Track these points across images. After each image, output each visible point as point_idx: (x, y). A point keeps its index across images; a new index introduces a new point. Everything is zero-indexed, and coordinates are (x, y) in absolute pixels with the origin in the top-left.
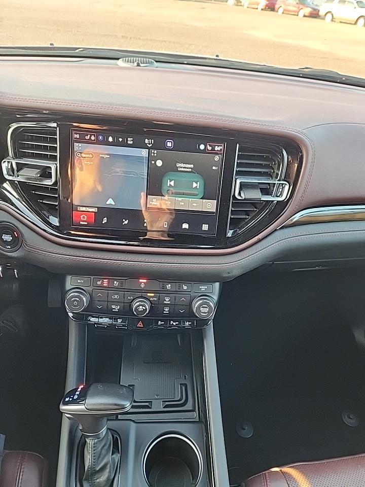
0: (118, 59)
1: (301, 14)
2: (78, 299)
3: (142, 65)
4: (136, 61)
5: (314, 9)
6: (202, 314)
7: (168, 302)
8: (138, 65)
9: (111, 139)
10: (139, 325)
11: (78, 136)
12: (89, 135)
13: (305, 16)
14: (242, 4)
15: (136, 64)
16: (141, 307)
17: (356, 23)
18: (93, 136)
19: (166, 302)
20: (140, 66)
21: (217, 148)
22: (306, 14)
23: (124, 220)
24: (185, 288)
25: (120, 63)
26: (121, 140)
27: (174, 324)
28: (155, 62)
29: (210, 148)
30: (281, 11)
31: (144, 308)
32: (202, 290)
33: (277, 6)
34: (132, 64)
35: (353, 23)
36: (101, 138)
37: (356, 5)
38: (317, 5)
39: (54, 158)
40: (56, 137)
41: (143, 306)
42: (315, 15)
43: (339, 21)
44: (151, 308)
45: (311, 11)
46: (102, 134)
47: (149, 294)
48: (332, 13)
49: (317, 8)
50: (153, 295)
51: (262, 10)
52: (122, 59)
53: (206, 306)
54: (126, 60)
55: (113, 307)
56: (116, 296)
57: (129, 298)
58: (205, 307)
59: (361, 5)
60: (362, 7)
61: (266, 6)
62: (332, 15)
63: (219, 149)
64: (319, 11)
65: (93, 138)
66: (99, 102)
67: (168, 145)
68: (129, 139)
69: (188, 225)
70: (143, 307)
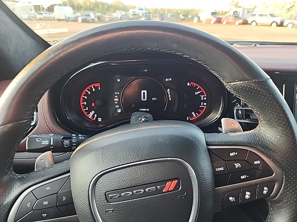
1: (237, 23)
5: (244, 20)
13: (239, 24)
14: (202, 21)
30: (225, 23)
33: (222, 21)
35: (270, 25)
37: (269, 16)
38: (245, 18)
42: (245, 23)
43: (260, 25)
45: (243, 22)
48: (256, 21)
51: (214, 23)
59: (272, 16)
60: (273, 17)
61: (216, 21)
64: (247, 21)
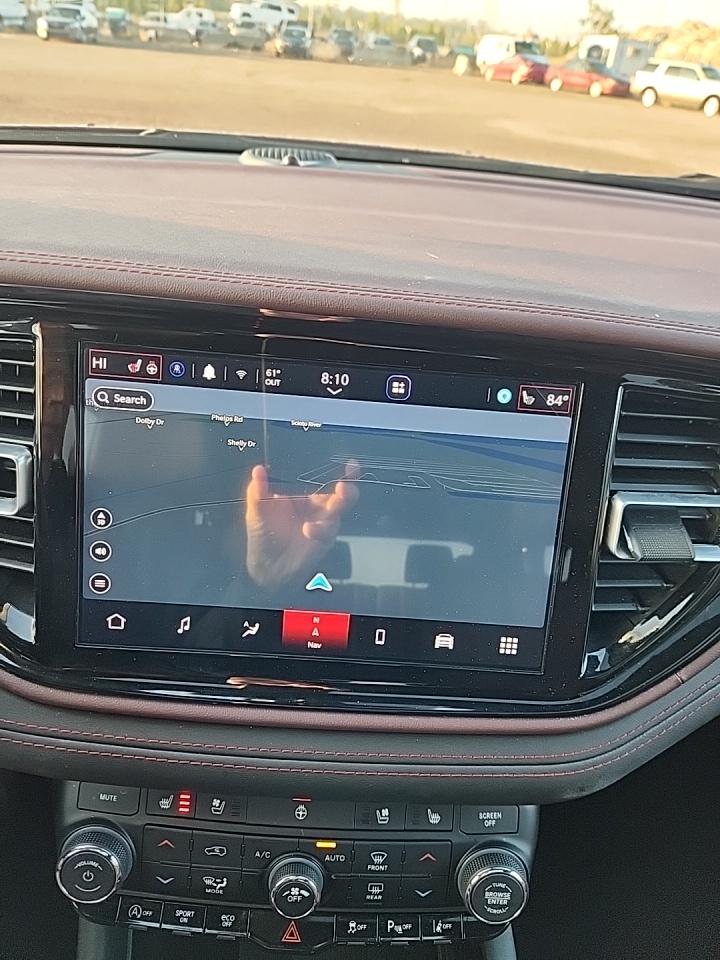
0: (240, 152)
1: (596, 89)
2: (95, 865)
3: (301, 163)
4: (286, 154)
5: (620, 82)
6: (489, 910)
7: (382, 868)
8: (293, 162)
9: (209, 372)
10: (287, 938)
11: (102, 363)
12: (140, 361)
13: (602, 94)
14: (482, 72)
15: (286, 160)
16: (295, 891)
17: (702, 107)
18: (152, 364)
19: (373, 867)
20: (298, 165)
21: (551, 400)
22: (607, 92)
23: (246, 624)
24: (435, 819)
25: (246, 158)
26: (241, 374)
27: (399, 929)
28: (333, 158)
29: (528, 399)
30: (556, 85)
31: (306, 894)
32: (488, 824)
33: (548, 76)
34: (276, 161)
35: (698, 106)
36: (177, 368)
37: (701, 74)
38: (624, 75)
39: (25, 429)
40: (32, 364)
41: (302, 886)
42: (622, 91)
43: (669, 104)
44: (328, 885)
45: (614, 86)
46: (182, 357)
47: (320, 844)
48: (657, 90)
49: (625, 79)
50: (333, 845)
51: (521, 83)
52: (250, 151)
53: (503, 886)
54: (260, 154)
55: (208, 882)
56: (217, 849)
57: (258, 854)
58: (500, 890)
59: (709, 74)
60: (714, 79)
61: (529, 75)
62: (656, 92)
63: (560, 403)
64: (629, 85)
65: (152, 369)
66: (177, 256)
67: (395, 390)
68: (268, 373)
69: (451, 639)
70: (303, 892)
